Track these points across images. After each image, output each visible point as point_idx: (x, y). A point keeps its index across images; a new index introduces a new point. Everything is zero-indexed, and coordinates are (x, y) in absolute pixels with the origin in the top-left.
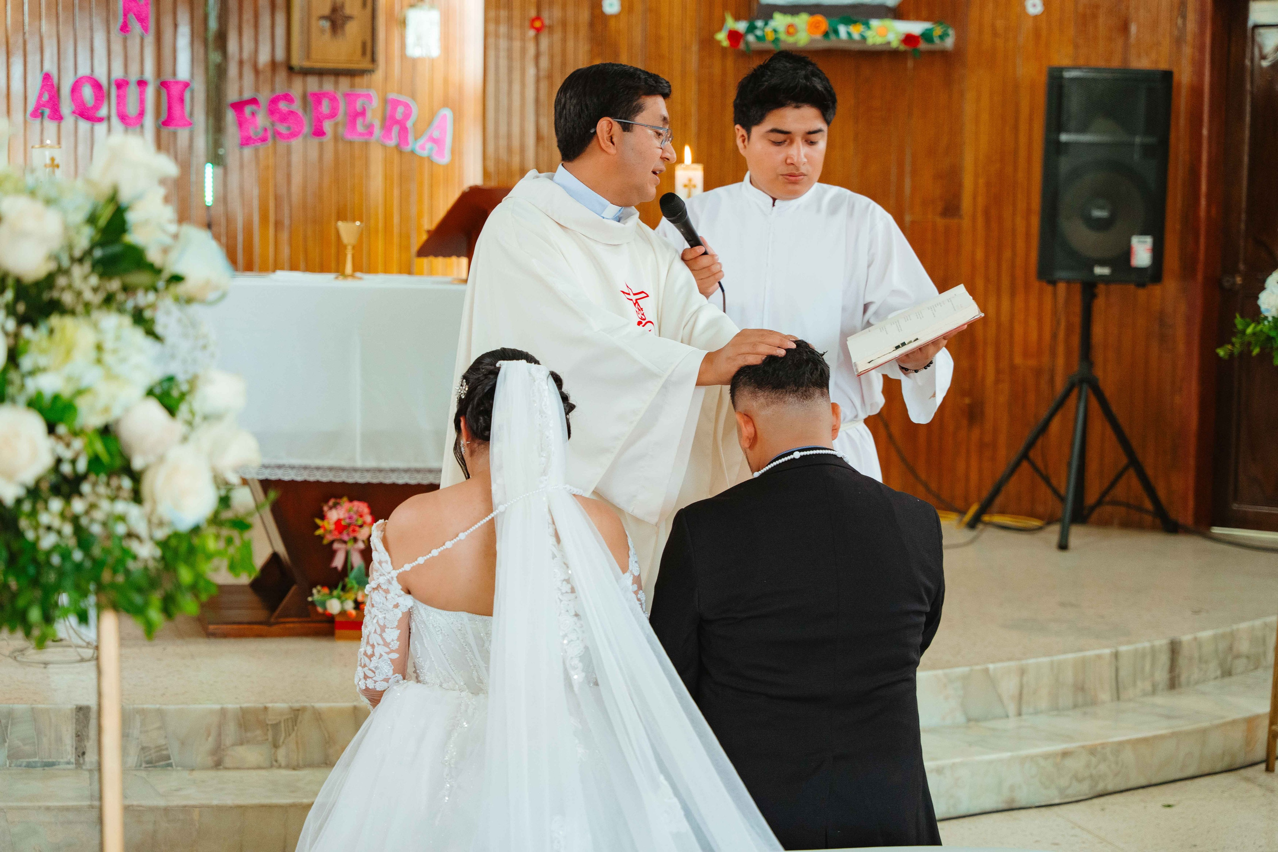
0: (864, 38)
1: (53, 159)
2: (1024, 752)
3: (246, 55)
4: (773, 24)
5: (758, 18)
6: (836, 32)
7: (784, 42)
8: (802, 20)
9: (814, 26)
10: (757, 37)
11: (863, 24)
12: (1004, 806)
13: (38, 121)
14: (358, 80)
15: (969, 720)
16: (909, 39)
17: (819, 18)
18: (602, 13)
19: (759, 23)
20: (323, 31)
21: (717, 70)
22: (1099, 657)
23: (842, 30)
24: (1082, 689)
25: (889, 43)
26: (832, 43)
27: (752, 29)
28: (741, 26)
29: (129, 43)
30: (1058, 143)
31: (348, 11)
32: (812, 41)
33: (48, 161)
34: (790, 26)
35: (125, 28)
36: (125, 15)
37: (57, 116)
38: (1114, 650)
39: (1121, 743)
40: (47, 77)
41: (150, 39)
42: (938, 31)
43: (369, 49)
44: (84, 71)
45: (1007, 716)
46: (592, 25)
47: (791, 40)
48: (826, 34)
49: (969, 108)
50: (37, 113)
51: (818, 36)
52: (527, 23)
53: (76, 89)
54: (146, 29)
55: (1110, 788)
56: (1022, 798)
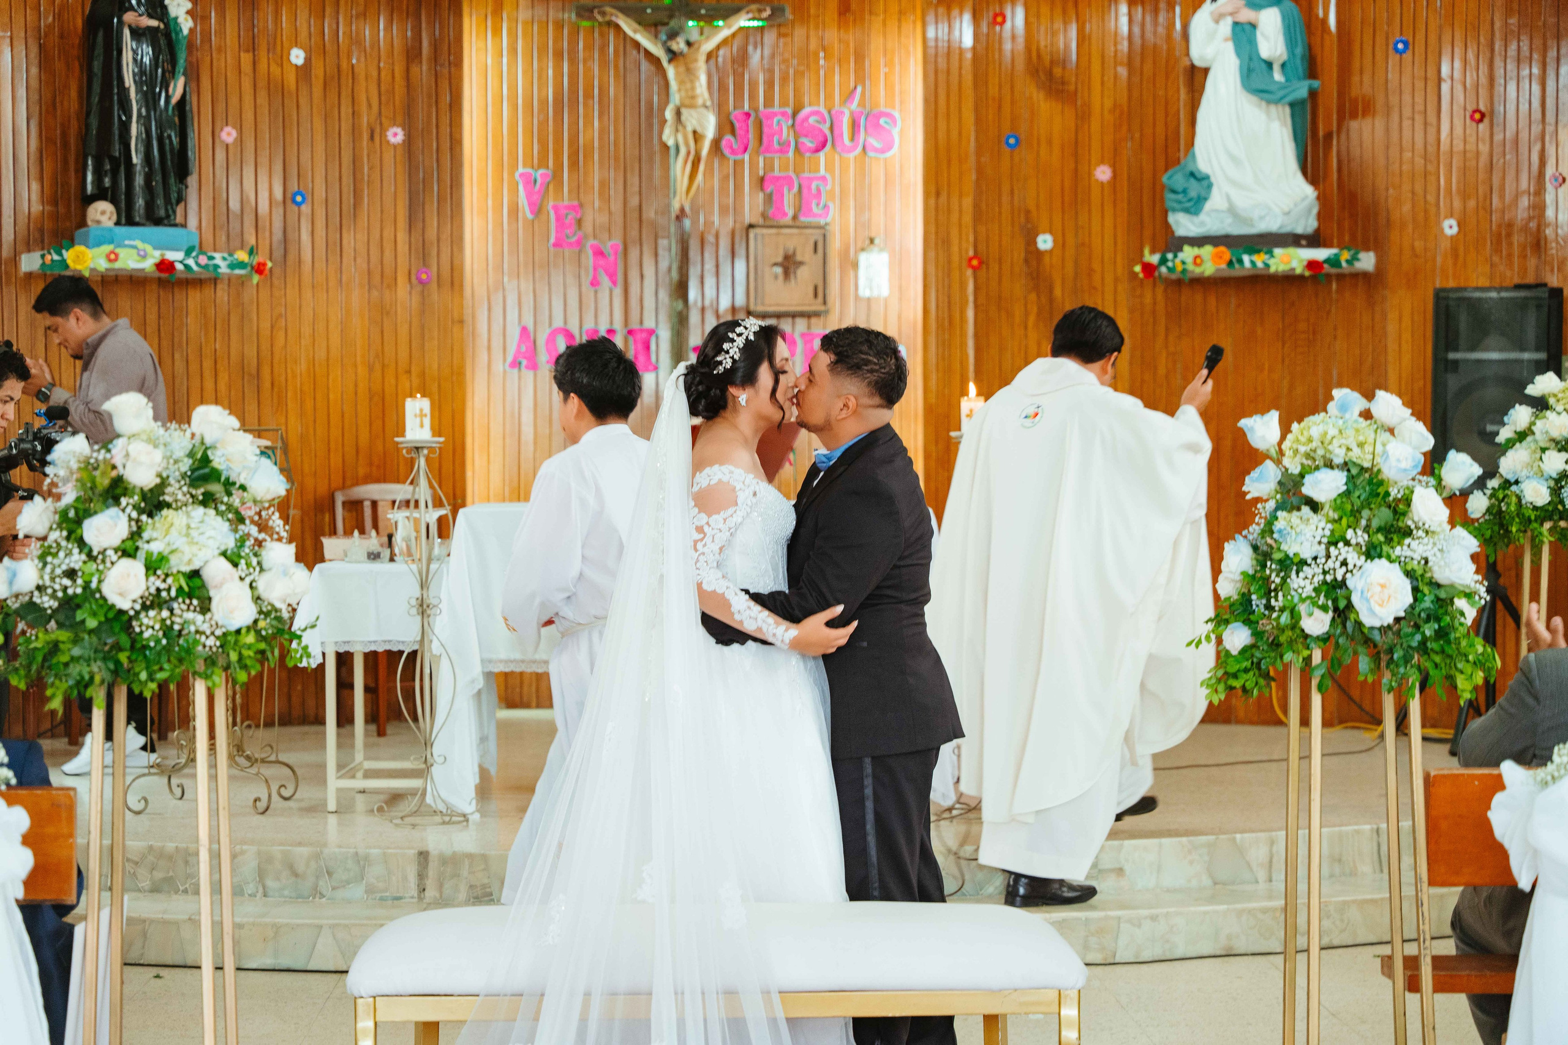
0: (1267, 266)
1: (421, 410)
2: (1239, 906)
3: (707, 303)
4: (1181, 256)
5: (1170, 251)
6: (1240, 261)
7: (1193, 272)
8: (1207, 251)
9: (1218, 257)
10: (1168, 268)
11: (1266, 253)
12: (1223, 953)
13: (516, 371)
14: (814, 320)
15: (1215, 884)
16: (1312, 265)
17: (1222, 249)
18: (1037, 250)
19: (1170, 256)
20: (776, 277)
21: (1148, 299)
22: (1357, 832)
23: (1246, 259)
24: (1340, 861)
25: (1293, 269)
26: (1237, 271)
27: (1163, 261)
28: (1154, 259)
29: (599, 295)
30: (1446, 360)
31: (799, 258)
32: (1218, 270)
33: (418, 412)
34: (1196, 257)
35: (595, 283)
36: (595, 269)
37: (533, 366)
38: (1375, 827)
39: (1345, 903)
40: (524, 330)
41: (618, 291)
42: (1346, 255)
43: (820, 291)
44: (558, 323)
45: (1257, 882)
46: (1026, 261)
47: (1198, 270)
48: (1230, 263)
49: (1392, 328)
50: (515, 364)
51: (1224, 266)
52: (965, 263)
53: (551, 339)
54: (614, 283)
55: (1336, 942)
56: (1241, 946)
